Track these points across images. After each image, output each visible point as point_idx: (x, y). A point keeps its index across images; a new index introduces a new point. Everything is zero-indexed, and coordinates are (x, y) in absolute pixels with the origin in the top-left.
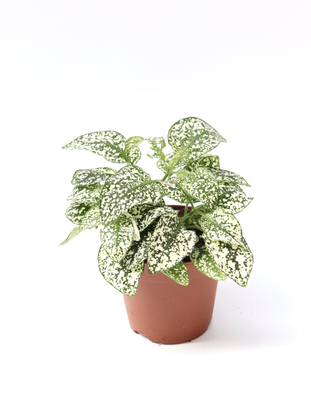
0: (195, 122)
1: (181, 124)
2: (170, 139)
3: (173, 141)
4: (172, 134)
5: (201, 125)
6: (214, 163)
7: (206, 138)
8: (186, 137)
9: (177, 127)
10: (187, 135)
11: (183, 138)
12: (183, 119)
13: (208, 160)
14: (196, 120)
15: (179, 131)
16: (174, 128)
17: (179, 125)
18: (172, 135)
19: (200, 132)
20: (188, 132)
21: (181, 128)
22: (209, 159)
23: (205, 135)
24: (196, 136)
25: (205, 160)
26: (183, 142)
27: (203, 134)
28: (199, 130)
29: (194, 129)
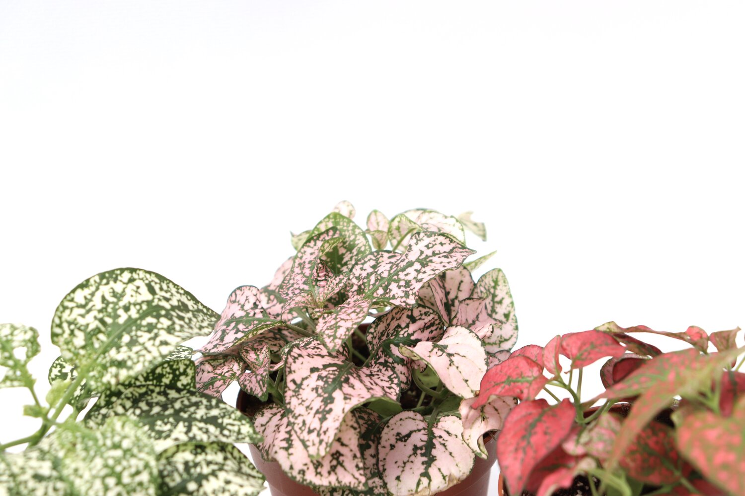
0: (131, 280)
1: (93, 289)
2: (58, 330)
3: (66, 335)
4: (66, 316)
5: (144, 289)
6: (182, 378)
7: (150, 328)
8: (100, 326)
9: (79, 297)
10: (102, 321)
11: (91, 327)
12: (99, 275)
13: (168, 370)
14: (135, 276)
15: (83, 306)
16: (72, 300)
17: (87, 292)
18: (63, 319)
19: (138, 311)
20: (106, 311)
21: (91, 300)
22: (171, 367)
23: (150, 320)
24: (126, 322)
25: (159, 370)
26: (91, 339)
27: (142, 317)
28: (135, 305)
29: (121, 304)
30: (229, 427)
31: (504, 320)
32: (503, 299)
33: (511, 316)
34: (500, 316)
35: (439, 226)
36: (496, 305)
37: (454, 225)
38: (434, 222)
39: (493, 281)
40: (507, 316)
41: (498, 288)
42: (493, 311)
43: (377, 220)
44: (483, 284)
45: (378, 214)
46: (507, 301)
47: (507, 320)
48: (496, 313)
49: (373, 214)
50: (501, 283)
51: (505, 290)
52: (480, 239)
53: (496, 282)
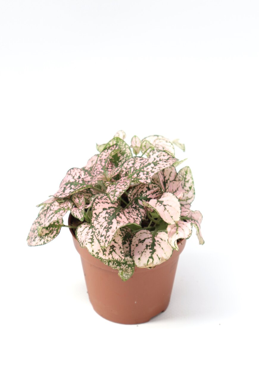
31: (189, 189)
32: (189, 180)
33: (192, 188)
34: (187, 188)
35: (164, 146)
36: (186, 183)
37: (170, 146)
38: (161, 144)
39: (185, 172)
40: (190, 188)
41: (187, 175)
42: (185, 185)
43: (136, 140)
44: (181, 173)
45: (136, 137)
46: (191, 181)
47: (190, 190)
48: (186, 186)
49: (134, 137)
50: (188, 173)
51: (190, 176)
52: (182, 151)
53: (186, 172)
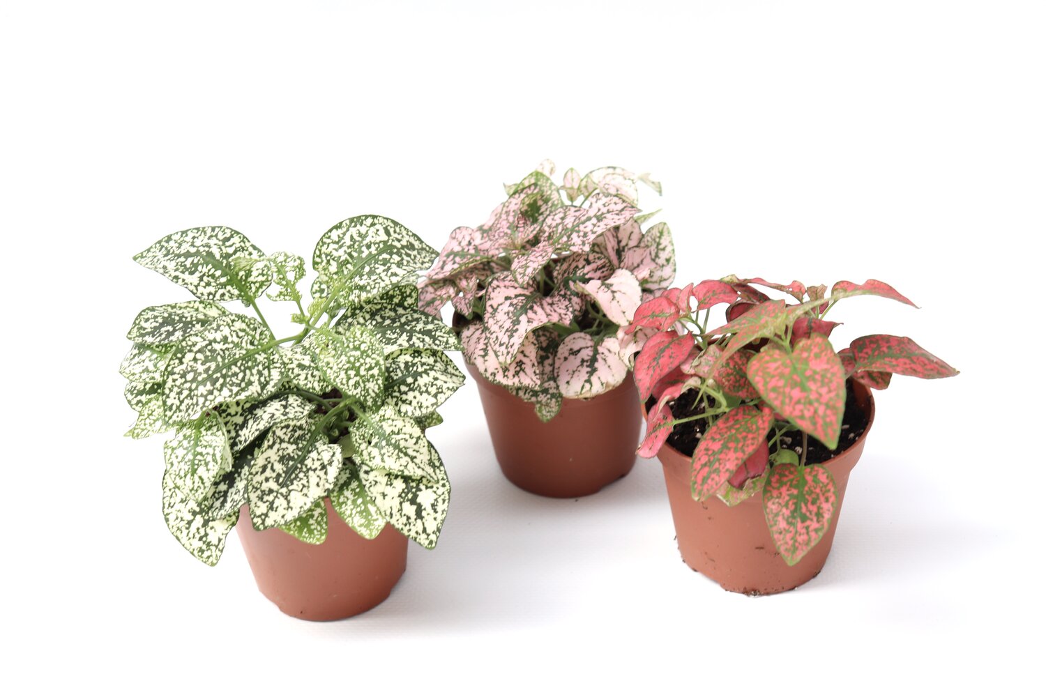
0: (373, 225)
1: (344, 230)
2: (318, 260)
3: (324, 264)
4: (324, 249)
5: (382, 232)
6: (408, 299)
7: (385, 262)
8: (348, 258)
9: (335, 235)
10: (350, 255)
11: (343, 258)
12: (349, 219)
13: (398, 292)
14: (376, 221)
15: (337, 243)
16: (329, 237)
17: (340, 232)
18: (322, 252)
19: (377, 249)
20: (353, 247)
21: (343, 239)
22: (400, 290)
23: (385, 256)
24: (367, 256)
25: (391, 293)
26: (342, 267)
27: (380, 253)
28: (375, 244)
29: (365, 242)
30: (439, 338)
31: (665, 263)
32: (666, 247)
33: (672, 261)
34: (661, 261)
35: (618, 186)
36: (660, 252)
37: (630, 186)
38: (616, 182)
39: (659, 232)
40: (668, 260)
41: (663, 237)
42: (657, 256)
43: (572, 176)
44: (650, 234)
45: (574, 171)
46: (669, 249)
47: (668, 264)
48: (659, 258)
49: (570, 171)
50: (665, 233)
51: (668, 239)
52: (658, 194)
53: (661, 233)
